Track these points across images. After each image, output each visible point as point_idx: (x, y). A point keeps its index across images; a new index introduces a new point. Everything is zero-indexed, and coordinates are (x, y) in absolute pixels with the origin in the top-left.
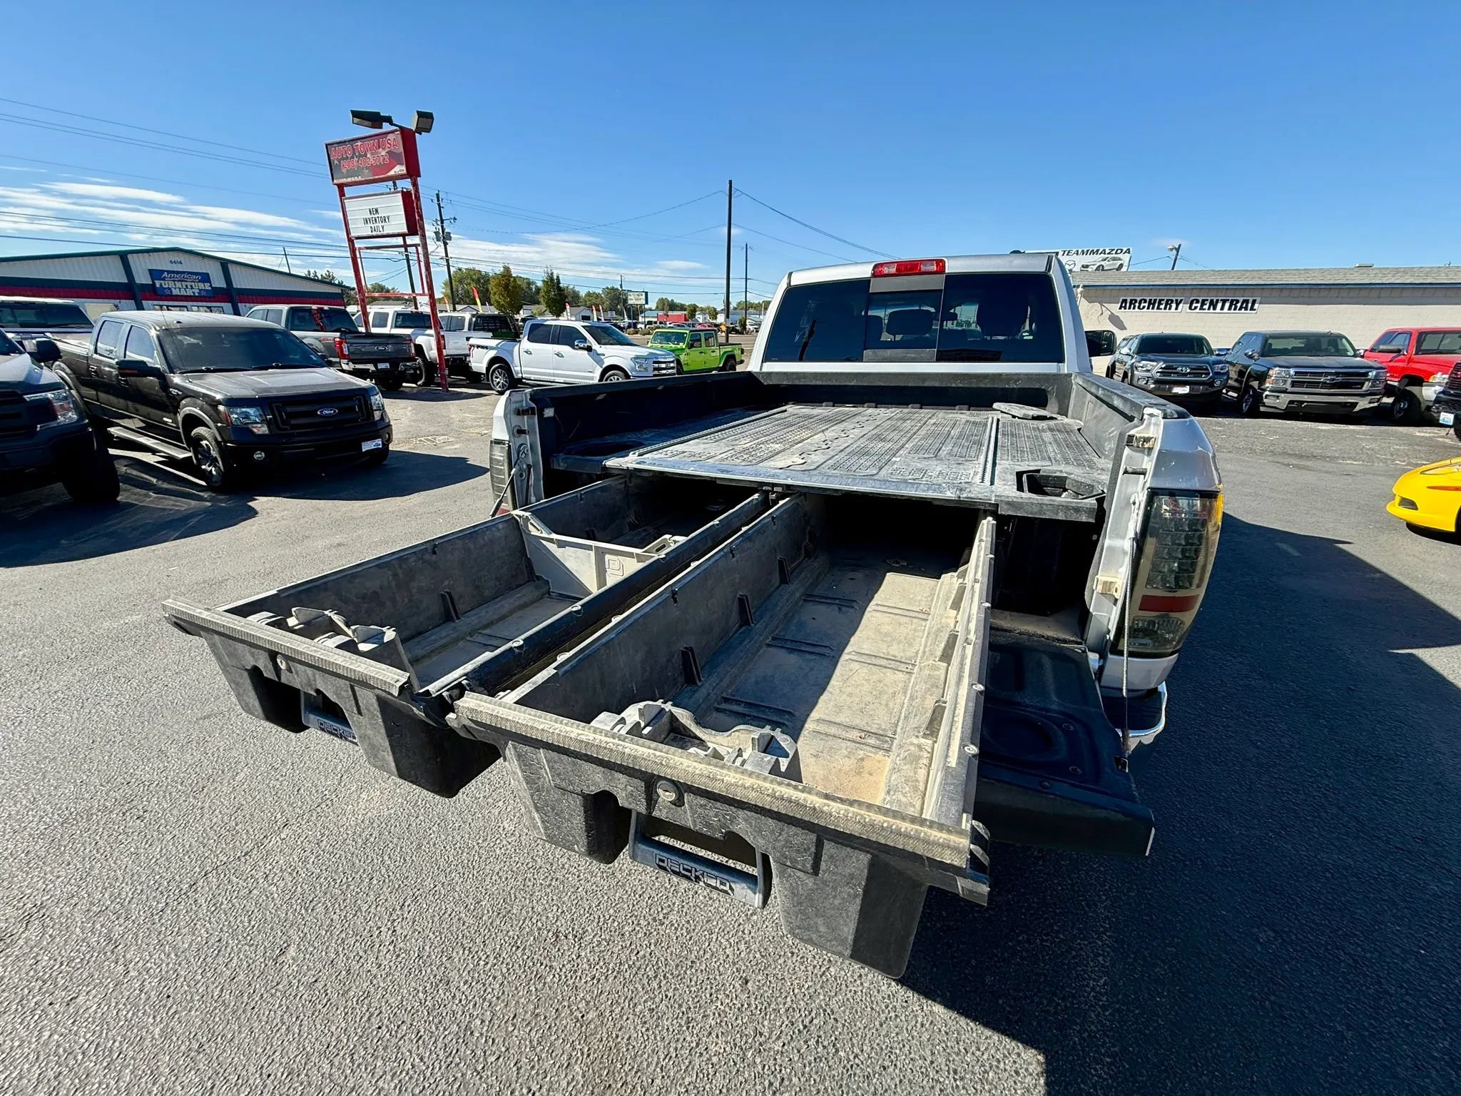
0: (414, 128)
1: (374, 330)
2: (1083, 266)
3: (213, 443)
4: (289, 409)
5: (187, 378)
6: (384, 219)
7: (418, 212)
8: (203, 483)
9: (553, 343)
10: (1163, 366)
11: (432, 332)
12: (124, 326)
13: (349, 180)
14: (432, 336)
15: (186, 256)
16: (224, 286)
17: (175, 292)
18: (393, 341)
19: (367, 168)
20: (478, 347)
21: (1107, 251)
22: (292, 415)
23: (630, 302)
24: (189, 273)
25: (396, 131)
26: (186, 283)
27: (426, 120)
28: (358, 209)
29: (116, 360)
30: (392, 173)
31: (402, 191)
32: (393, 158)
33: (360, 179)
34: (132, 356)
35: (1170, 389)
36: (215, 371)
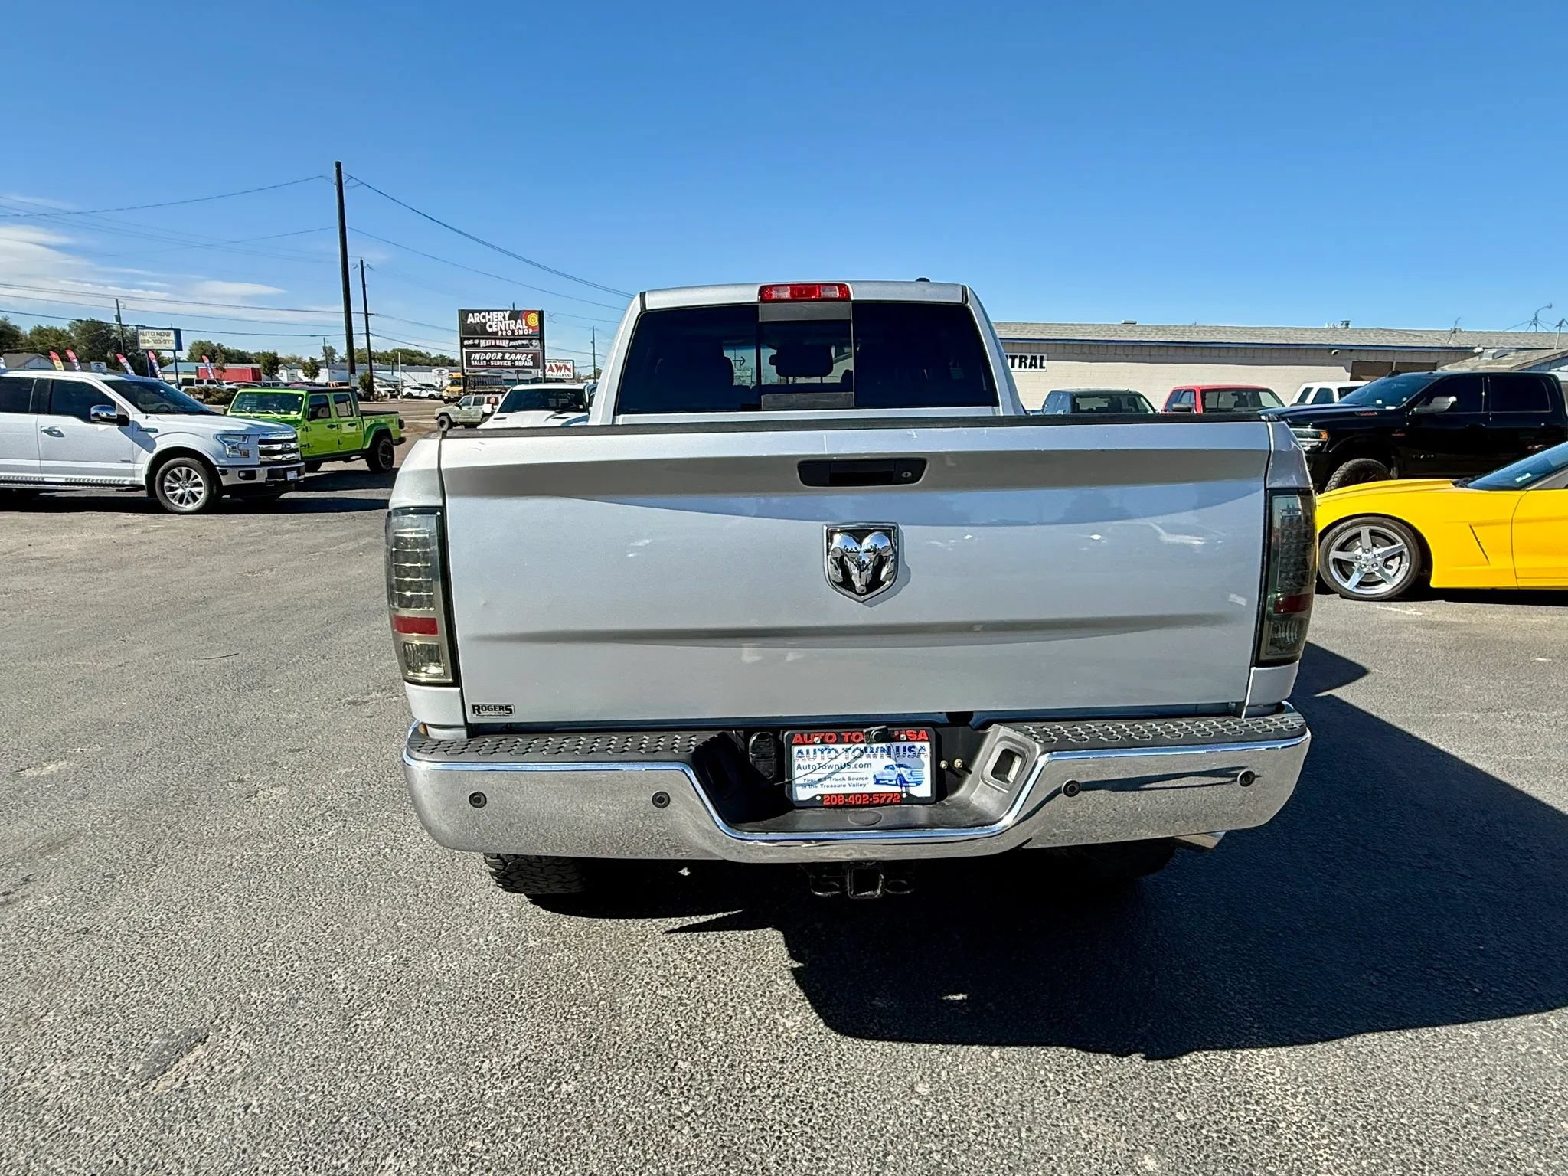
9: (37, 411)
23: (143, 346)
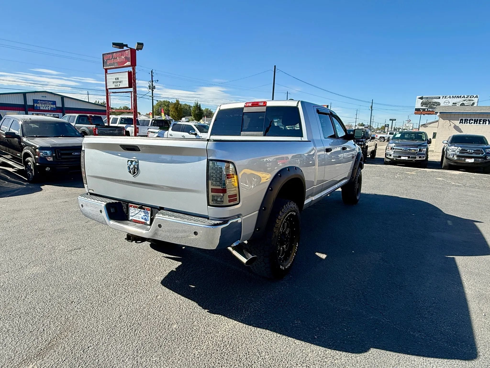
0: (136, 49)
1: (111, 125)
2: (453, 103)
3: (32, 163)
4: (62, 152)
5: (28, 139)
6: (120, 82)
7: (133, 79)
8: (26, 179)
9: (182, 131)
10: (461, 149)
11: (133, 126)
12: (11, 120)
13: (109, 67)
14: (133, 127)
15: (48, 94)
16: (61, 106)
17: (42, 108)
18: (118, 129)
19: (116, 63)
20: (151, 132)
21: (466, 97)
22: (62, 154)
24: (48, 101)
25: (129, 49)
26: (46, 105)
27: (140, 46)
28: (111, 78)
29: (5, 132)
30: (125, 65)
31: (128, 72)
32: (127, 60)
33: (113, 67)
34: (12, 130)
35: (465, 160)
36: (39, 137)
